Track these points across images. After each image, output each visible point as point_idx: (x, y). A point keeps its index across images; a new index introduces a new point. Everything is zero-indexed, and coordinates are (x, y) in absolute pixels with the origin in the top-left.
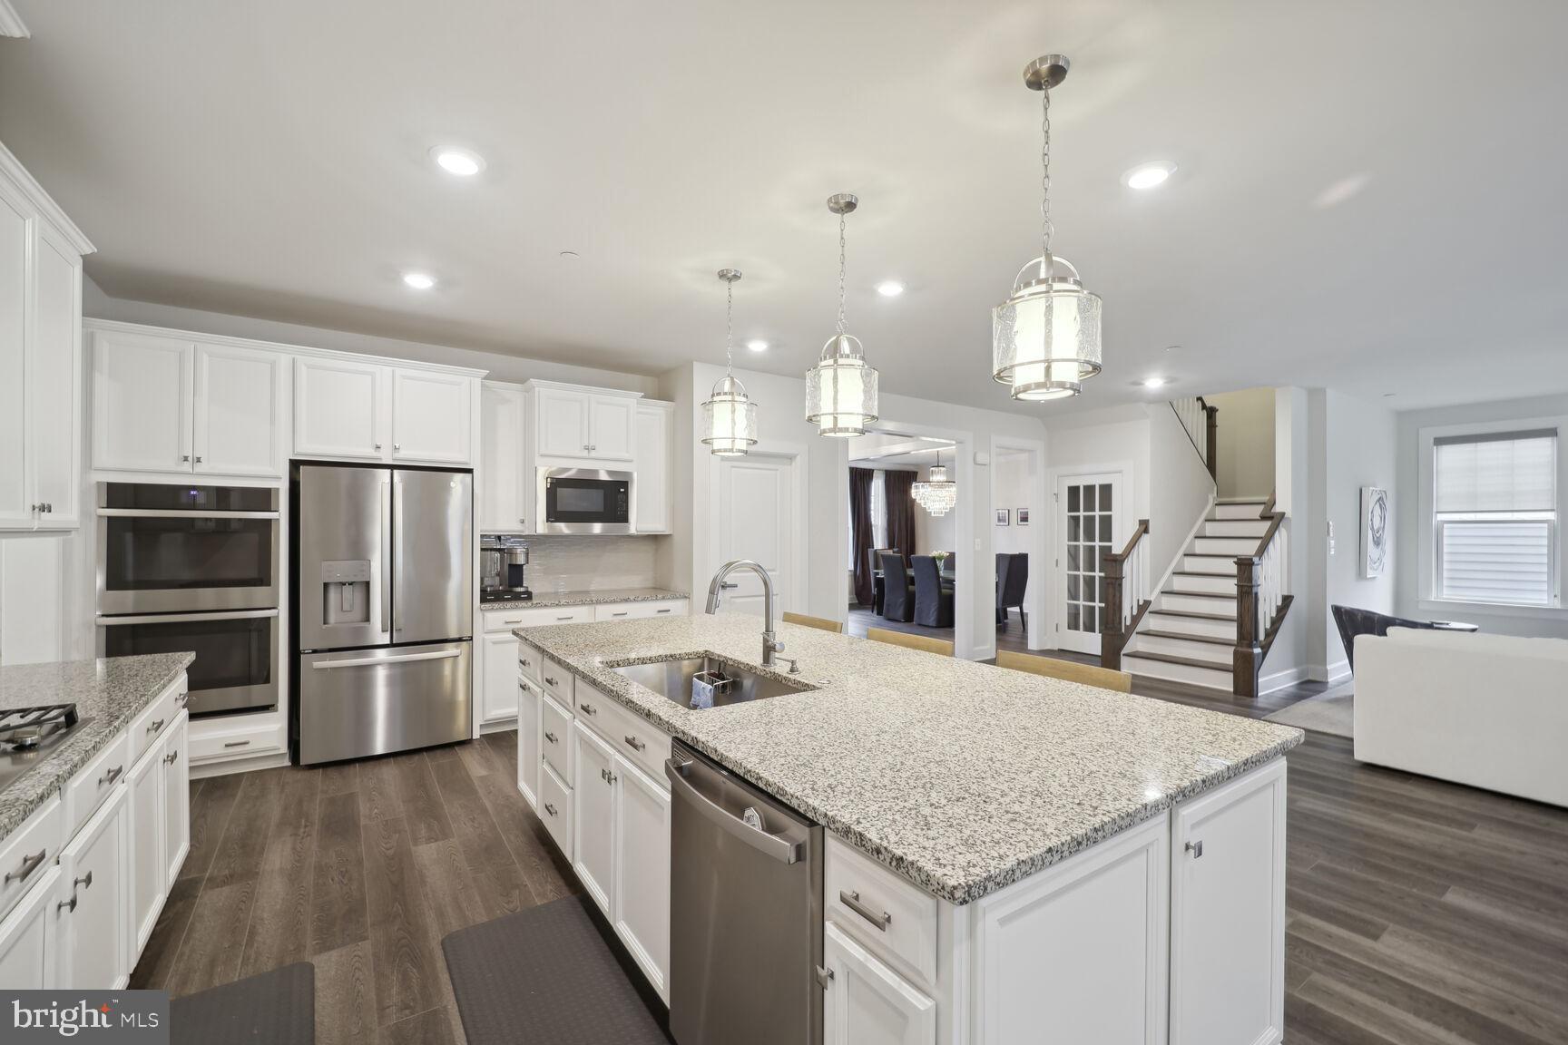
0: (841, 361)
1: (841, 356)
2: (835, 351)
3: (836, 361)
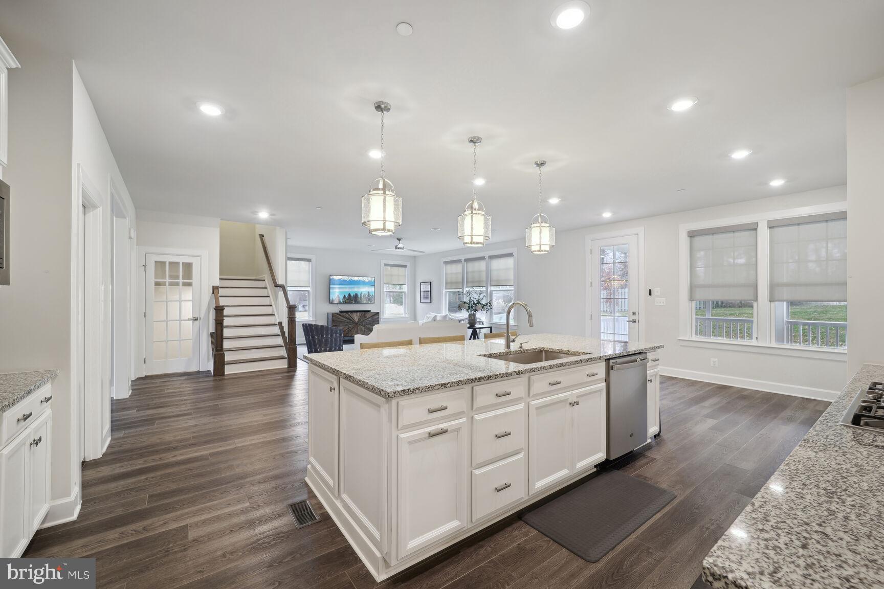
0: (474, 212)
1: (475, 209)
2: (472, 208)
3: (472, 213)
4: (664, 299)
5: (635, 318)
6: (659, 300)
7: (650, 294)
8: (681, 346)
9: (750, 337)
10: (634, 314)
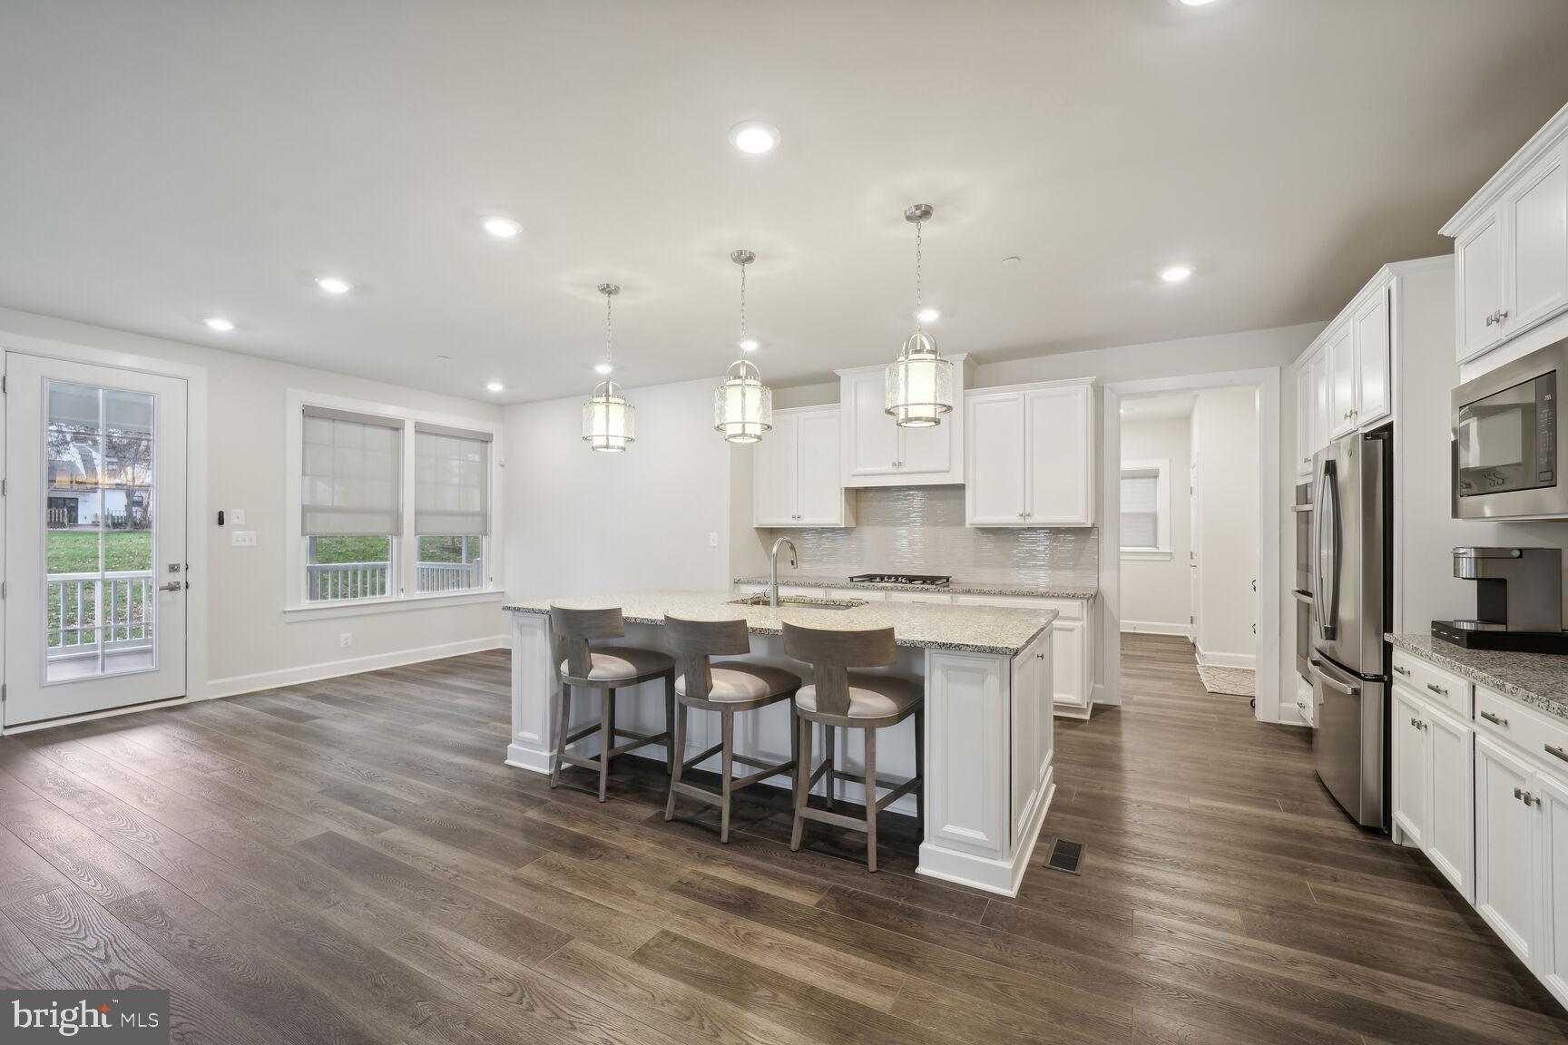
4: (254, 532)
5: (179, 577)
6: (239, 534)
7: (221, 522)
8: (288, 623)
9: (383, 591)
10: (173, 568)
